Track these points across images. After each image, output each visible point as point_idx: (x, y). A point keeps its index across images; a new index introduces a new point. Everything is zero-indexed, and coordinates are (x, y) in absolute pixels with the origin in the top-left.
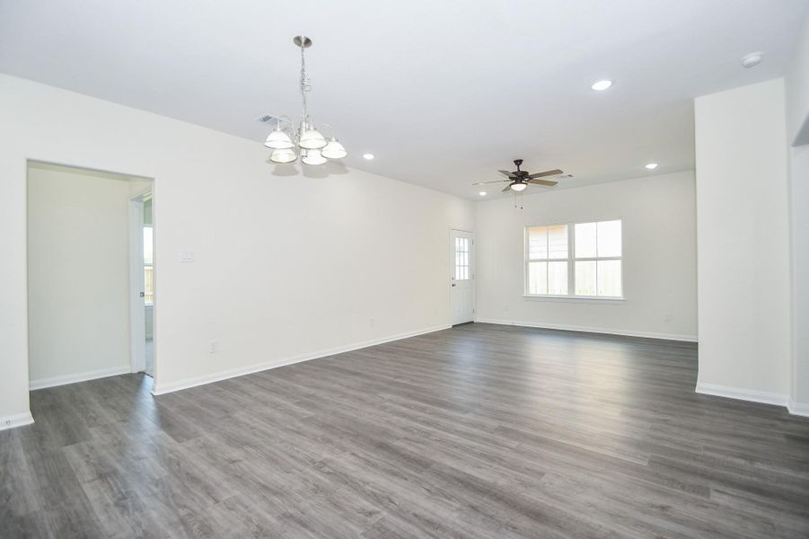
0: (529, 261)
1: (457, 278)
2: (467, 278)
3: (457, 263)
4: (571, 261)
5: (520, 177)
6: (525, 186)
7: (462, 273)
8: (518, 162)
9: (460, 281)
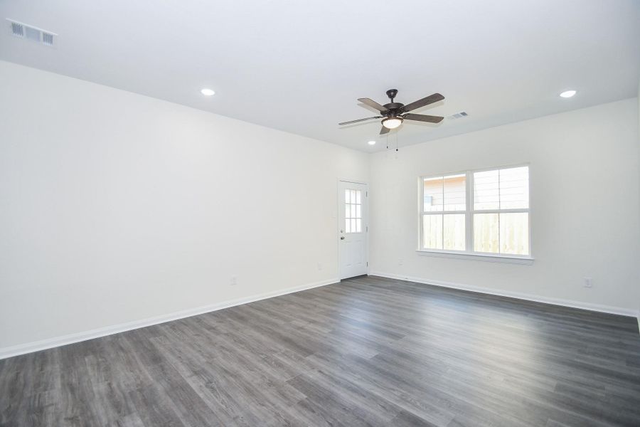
0: (423, 213)
1: (347, 230)
2: (359, 230)
3: (347, 215)
4: (470, 214)
5: (394, 111)
6: (399, 121)
7: (354, 225)
8: (392, 93)
9: (350, 233)
